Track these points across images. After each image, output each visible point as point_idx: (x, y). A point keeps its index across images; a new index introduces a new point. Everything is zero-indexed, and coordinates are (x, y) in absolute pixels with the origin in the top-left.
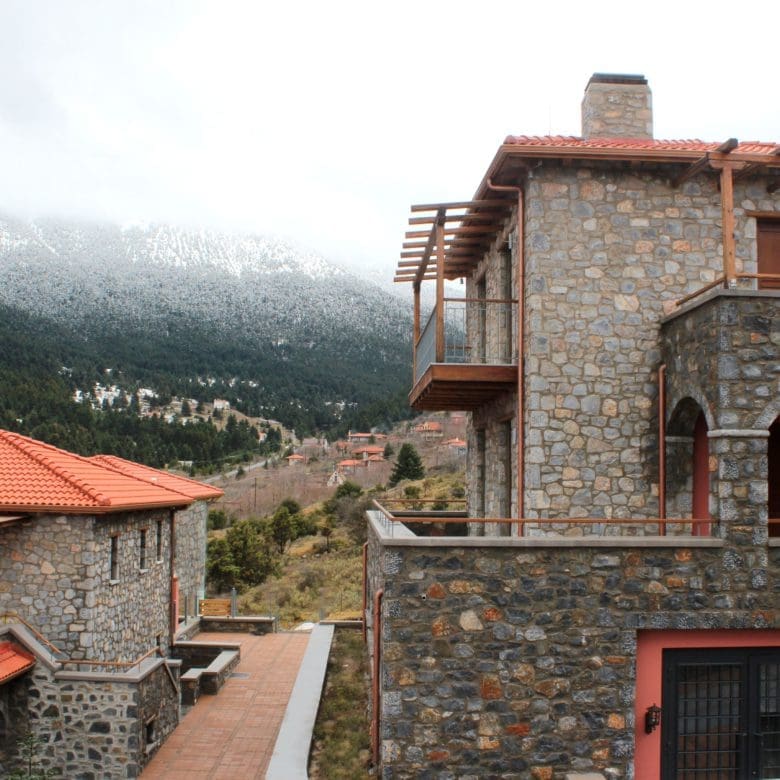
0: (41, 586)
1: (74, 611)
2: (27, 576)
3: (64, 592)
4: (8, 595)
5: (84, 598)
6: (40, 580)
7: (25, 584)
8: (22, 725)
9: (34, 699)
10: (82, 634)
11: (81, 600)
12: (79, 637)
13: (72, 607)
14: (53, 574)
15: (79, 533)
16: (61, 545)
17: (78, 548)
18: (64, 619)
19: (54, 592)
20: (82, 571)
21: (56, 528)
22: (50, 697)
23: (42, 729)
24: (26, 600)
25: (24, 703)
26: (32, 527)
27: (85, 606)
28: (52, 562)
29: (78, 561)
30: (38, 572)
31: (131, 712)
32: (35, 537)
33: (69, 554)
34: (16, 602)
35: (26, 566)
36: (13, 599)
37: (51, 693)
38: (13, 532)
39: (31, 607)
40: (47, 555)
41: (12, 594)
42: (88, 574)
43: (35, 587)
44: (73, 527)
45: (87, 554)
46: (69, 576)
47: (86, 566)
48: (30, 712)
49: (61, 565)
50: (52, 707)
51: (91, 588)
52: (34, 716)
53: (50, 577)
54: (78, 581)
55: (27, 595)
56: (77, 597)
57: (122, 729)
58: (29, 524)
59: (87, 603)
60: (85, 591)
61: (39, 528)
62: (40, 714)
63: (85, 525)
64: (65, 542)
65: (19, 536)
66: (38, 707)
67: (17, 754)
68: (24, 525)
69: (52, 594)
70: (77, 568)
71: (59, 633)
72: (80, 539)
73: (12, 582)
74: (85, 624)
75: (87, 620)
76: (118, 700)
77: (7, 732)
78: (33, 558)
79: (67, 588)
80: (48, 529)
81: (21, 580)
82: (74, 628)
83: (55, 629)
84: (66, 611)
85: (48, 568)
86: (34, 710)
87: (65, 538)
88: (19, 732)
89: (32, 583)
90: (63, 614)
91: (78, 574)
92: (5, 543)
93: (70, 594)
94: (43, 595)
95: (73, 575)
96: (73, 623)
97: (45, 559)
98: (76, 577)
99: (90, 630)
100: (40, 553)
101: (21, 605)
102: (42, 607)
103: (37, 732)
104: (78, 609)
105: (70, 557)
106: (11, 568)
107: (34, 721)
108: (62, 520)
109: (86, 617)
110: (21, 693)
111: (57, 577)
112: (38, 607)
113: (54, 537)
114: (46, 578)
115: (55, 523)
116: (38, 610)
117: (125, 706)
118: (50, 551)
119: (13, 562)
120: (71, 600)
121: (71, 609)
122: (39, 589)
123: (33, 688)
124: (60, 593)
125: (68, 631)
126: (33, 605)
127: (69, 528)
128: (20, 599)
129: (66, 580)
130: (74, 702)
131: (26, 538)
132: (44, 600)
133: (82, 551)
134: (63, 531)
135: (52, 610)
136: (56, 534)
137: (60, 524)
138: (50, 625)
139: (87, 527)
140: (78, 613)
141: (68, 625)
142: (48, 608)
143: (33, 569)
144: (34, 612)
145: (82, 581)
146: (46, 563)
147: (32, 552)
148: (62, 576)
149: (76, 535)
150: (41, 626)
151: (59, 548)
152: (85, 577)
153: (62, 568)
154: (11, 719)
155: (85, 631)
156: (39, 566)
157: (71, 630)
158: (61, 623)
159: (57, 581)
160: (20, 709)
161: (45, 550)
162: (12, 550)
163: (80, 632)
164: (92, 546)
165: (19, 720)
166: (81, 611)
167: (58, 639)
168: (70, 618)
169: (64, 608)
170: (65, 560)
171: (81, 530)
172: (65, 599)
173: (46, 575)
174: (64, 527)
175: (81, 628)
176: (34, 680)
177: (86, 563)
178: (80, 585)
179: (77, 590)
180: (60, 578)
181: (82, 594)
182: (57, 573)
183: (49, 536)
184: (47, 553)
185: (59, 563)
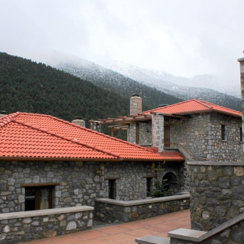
0: (195, 139)
1: (205, 147)
2: (191, 136)
3: (202, 141)
4: (185, 143)
5: (208, 142)
6: (194, 137)
7: (190, 139)
8: (182, 180)
9: (185, 171)
10: (208, 155)
11: (207, 143)
12: (206, 156)
13: (204, 145)
14: (198, 135)
15: (205, 120)
16: (201, 125)
18: (202, 150)
19: (199, 141)
20: (207, 133)
21: (199, 120)
23: (188, 182)
24: (191, 144)
25: (182, 173)
26: (192, 120)
27: (208, 145)
28: (198, 131)
29: (205, 130)
30: (194, 135)
32: (193, 123)
33: (203, 128)
34: (188, 145)
35: (190, 133)
36: (187, 144)
38: (186, 122)
39: (192, 146)
40: (196, 129)
41: (187, 142)
43: (193, 140)
44: (204, 119)
45: (208, 127)
46: (203, 135)
47: (208, 131)
48: (184, 176)
49: (201, 132)
51: (210, 138)
52: (185, 177)
53: (197, 136)
54: (206, 136)
55: (191, 142)
56: (205, 142)
58: (190, 119)
59: (208, 144)
61: (194, 120)
62: (187, 176)
63: (207, 118)
64: (201, 124)
65: (188, 124)
66: (186, 174)
67: (181, 190)
68: (189, 120)
69: (198, 142)
70: (205, 132)
71: (201, 155)
72: (206, 122)
73: (187, 139)
74: (208, 151)
75: (209, 150)
77: (178, 182)
78: (192, 130)
79: (203, 139)
80: (196, 120)
81: (189, 138)
82: (205, 152)
83: (199, 153)
84: (202, 147)
85: (197, 133)
86: (185, 175)
87: (201, 122)
88: (181, 182)
89: (192, 138)
90: (202, 148)
91: (206, 134)
92: (184, 126)
93: (203, 141)
94: (196, 142)
95: (204, 135)
96: (205, 151)
97: (196, 130)
98: (205, 135)
99: (210, 153)
100: (194, 128)
101: (189, 146)
102: (195, 146)
103: (186, 182)
104: (206, 146)
105: (203, 129)
106: (186, 134)
107: (185, 179)
108: (200, 117)
109: (208, 149)
110: (182, 169)
111: (199, 136)
112: (194, 146)
113: (198, 123)
114: (196, 137)
115: (198, 118)
116: (194, 147)
118: (197, 127)
119: (187, 132)
120: (204, 143)
121: (204, 146)
122: (194, 140)
123: (184, 168)
124: (200, 141)
125: (203, 154)
126: (193, 145)
127: (202, 119)
128: (189, 144)
129: (202, 137)
131: (190, 124)
132: (196, 144)
133: (206, 126)
135: (198, 147)
136: (198, 121)
137: (200, 118)
138: (198, 152)
139: (208, 118)
140: (206, 147)
141: (203, 152)
142: (197, 146)
143: (192, 134)
144: (193, 148)
145: (207, 136)
146: (196, 131)
147: (192, 128)
148: (201, 135)
149: (205, 121)
150: (195, 152)
151: (200, 126)
152: (208, 135)
154: (179, 178)
155: (208, 153)
156: (194, 133)
157: (204, 153)
158: (201, 151)
159: (199, 137)
160: (181, 175)
161: (196, 127)
162: (186, 128)
163: (207, 154)
164: (210, 124)
165: (181, 178)
166: (207, 147)
167: (200, 157)
168: (203, 149)
169: (202, 146)
170: (202, 130)
171: (206, 119)
172: (202, 143)
173: (196, 135)
174: (201, 119)
175: (207, 152)
176: (185, 165)
177: (208, 130)
178: (206, 138)
179: (205, 140)
180: (200, 136)
181: (207, 141)
182: (199, 134)
183: (197, 123)
184: (196, 128)
185: (200, 131)
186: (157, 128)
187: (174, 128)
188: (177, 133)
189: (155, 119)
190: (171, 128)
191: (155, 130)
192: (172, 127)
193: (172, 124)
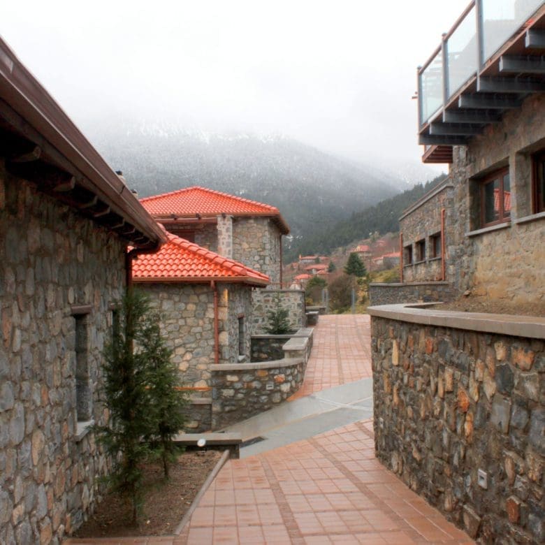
0: (242, 255)
1: (259, 267)
2: (234, 250)
3: (254, 257)
5: (264, 260)
6: (241, 251)
7: (234, 254)
11: (262, 261)
13: (258, 264)
14: (248, 248)
16: (252, 234)
17: (261, 235)
19: (249, 257)
20: (263, 246)
21: (249, 225)
22: (258, 301)
26: (236, 225)
27: (264, 263)
28: (247, 243)
29: (261, 241)
30: (240, 248)
31: (299, 305)
32: (238, 230)
33: (256, 238)
35: (234, 245)
37: (259, 299)
42: (267, 248)
43: (239, 255)
44: (257, 224)
45: (265, 238)
46: (256, 249)
47: (265, 244)
50: (260, 306)
51: (267, 254)
53: (246, 250)
54: (261, 251)
56: (260, 259)
57: (295, 315)
60: (265, 256)
61: (240, 226)
63: (263, 223)
64: (253, 232)
69: (247, 259)
70: (260, 245)
72: (261, 231)
75: (266, 271)
76: (292, 300)
78: (238, 241)
79: (255, 255)
80: (245, 226)
84: (255, 267)
85: (245, 246)
87: (253, 230)
89: (237, 254)
93: (257, 258)
94: (243, 259)
95: (258, 248)
97: (244, 241)
98: (260, 249)
100: (241, 238)
104: (261, 265)
105: (257, 240)
108: (252, 221)
109: (265, 269)
111: (250, 250)
113: (248, 230)
114: (244, 251)
115: (248, 223)
117: (296, 304)
118: (247, 237)
120: (257, 261)
121: (258, 266)
124: (251, 258)
127: (255, 225)
129: (254, 251)
130: (271, 302)
133: (262, 236)
134: (252, 227)
136: (248, 228)
137: (251, 223)
139: (265, 224)
140: (261, 267)
143: (237, 246)
145: (263, 251)
146: (244, 243)
147: (237, 238)
149: (259, 229)
151: (250, 235)
152: (264, 249)
153: (252, 245)
156: (240, 244)
159: (250, 252)
161: (243, 237)
164: (267, 234)
166: (263, 266)
169: (254, 265)
170: (254, 241)
172: (254, 261)
173: (244, 249)
174: (252, 225)
177: (265, 242)
178: (262, 253)
179: (260, 256)
180: (252, 250)
181: (262, 257)
182: (250, 248)
183: (245, 230)
184: (245, 238)
185: (251, 242)
186: (227, 237)
187: (203, 236)
188: (208, 244)
189: (225, 224)
190: (196, 236)
191: (225, 241)
192: (198, 234)
193: (199, 230)
